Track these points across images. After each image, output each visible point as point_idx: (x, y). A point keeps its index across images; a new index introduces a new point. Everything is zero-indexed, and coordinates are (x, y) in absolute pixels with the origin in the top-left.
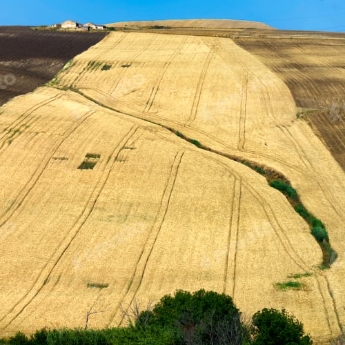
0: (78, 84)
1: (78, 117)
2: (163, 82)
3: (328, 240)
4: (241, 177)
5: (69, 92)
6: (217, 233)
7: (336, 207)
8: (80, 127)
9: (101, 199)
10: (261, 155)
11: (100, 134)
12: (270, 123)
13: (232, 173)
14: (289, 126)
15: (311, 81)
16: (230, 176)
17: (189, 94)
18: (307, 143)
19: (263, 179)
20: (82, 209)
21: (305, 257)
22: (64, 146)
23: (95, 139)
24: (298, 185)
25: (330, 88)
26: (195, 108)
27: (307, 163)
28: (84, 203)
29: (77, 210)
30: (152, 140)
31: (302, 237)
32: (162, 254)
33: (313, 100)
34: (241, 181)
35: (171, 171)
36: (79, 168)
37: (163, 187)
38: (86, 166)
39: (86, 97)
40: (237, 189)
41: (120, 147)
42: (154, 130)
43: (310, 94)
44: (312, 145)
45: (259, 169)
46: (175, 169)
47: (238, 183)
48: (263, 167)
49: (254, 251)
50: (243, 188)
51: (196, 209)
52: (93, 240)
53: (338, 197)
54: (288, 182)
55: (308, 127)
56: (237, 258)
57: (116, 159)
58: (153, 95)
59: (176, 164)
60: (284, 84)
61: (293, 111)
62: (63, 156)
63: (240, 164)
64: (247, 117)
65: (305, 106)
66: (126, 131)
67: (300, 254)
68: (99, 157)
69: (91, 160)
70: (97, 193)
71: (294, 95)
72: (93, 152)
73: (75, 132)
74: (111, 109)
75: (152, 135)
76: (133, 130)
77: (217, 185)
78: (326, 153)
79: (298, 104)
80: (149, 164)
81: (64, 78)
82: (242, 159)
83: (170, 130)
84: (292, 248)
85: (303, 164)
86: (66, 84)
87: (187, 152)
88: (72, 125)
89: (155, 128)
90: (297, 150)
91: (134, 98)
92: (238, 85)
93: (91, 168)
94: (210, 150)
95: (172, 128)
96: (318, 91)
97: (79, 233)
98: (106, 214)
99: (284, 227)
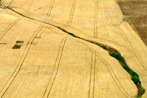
0: (12, 6)
1: (12, 22)
2: (55, 3)
3: (140, 83)
4: (95, 51)
5: (7, 9)
6: (84, 80)
7: (144, 66)
8: (13, 27)
9: (24, 64)
10: (105, 40)
11: (24, 30)
12: (110, 24)
13: (91, 50)
14: (119, 25)
15: (130, 2)
16: (90, 51)
17: (68, 10)
18: (128, 33)
19: (106, 52)
20: (15, 69)
21: (129, 92)
22: (5, 37)
23: (21, 33)
24: (124, 55)
25: (140, 5)
26: (71, 17)
27: (129, 44)
28: (16, 66)
29: (12, 70)
30: (50, 33)
31: (127, 81)
32: (56, 91)
33: (131, 11)
34: (95, 53)
35: (60, 49)
36: (13, 48)
37: (56, 57)
38: (16, 47)
39: (15, 12)
40: (94, 57)
41: (34, 37)
42: (50, 28)
43: (129, 9)
44: (131, 34)
45: (104, 47)
46: (62, 48)
47: (94, 54)
48: (106, 46)
49: (103, 89)
50: (96, 57)
51: (73, 68)
52: (20, 85)
53: (145, 61)
54: (119, 54)
55: (129, 25)
56: (94, 93)
57: (32, 43)
58: (50, 11)
59: (62, 46)
60: (117, 4)
61: (121, 17)
62: (4, 42)
63: (95, 45)
64: (98, 21)
65: (127, 15)
66: (37, 29)
67: (126, 90)
68: (23, 42)
69: (19, 44)
70: (22, 61)
71: (122, 9)
72: (20, 40)
73: (10, 30)
74: (28, 18)
75: (50, 31)
76: (40, 29)
77: (83, 56)
78: (138, 38)
79: (124, 14)
80: (49, 45)
81: (4, 3)
82: (96, 42)
83: (59, 28)
84: (122, 87)
85: (127, 45)
86: (5, 5)
87: (68, 39)
88: (9, 26)
89: (51, 27)
90: (123, 37)
91: (40, 12)
92: (93, 5)
93: (19, 48)
94: (79, 38)
95: (60, 27)
96: (134, 6)
97: (13, 81)
98: (27, 72)
99: (118, 77)
